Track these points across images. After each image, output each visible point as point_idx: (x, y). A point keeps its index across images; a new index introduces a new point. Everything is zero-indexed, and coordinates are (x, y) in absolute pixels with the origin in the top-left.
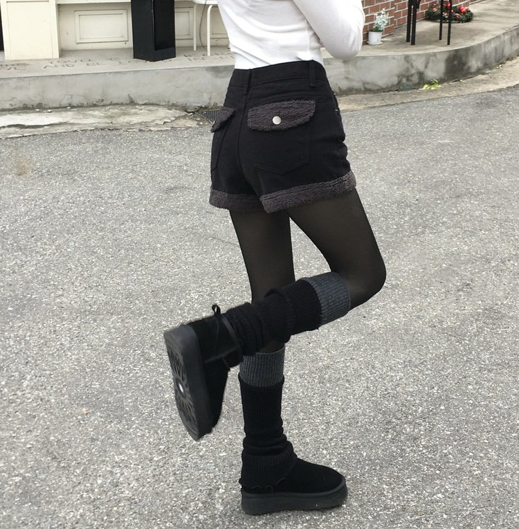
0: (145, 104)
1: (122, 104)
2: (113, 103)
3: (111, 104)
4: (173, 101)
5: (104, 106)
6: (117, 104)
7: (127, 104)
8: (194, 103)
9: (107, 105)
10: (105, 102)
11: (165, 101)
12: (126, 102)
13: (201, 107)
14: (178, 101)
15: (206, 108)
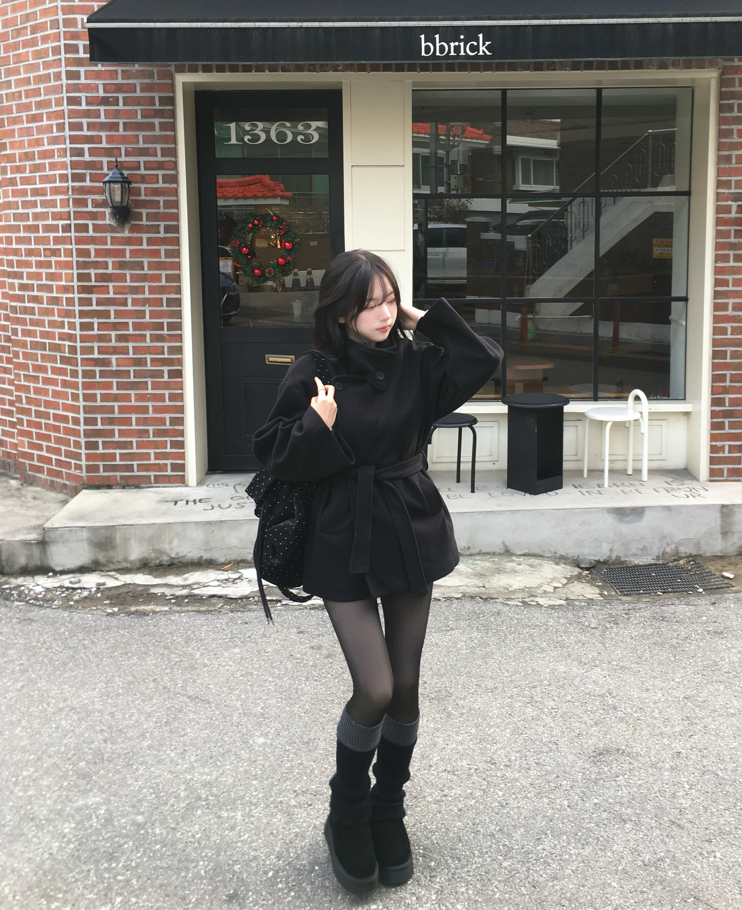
0: (524, 555)
1: (494, 554)
2: (483, 552)
3: (480, 553)
4: (562, 552)
5: (470, 555)
6: (488, 554)
7: (500, 554)
8: (589, 555)
9: (474, 555)
10: (472, 551)
11: (551, 552)
12: (500, 551)
13: (599, 562)
14: (568, 552)
15: (605, 563)
